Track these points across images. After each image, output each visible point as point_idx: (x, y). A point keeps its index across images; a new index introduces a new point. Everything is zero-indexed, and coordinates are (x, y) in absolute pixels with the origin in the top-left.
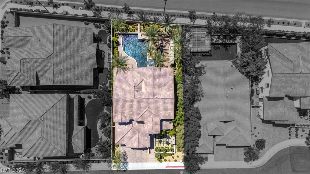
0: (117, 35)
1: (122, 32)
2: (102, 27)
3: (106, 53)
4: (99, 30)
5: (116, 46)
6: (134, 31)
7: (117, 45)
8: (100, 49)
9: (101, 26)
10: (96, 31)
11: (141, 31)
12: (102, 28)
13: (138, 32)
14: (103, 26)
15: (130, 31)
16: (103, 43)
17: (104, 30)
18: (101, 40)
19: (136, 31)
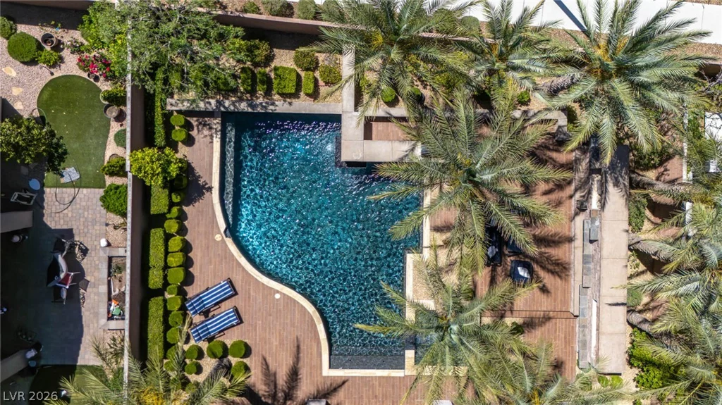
0: (177, 121)
1: (219, 103)
2: (66, 53)
3: (91, 253)
4: (42, 75)
5: (171, 205)
6: (315, 95)
7: (176, 199)
8: (52, 225)
9: (58, 47)
10: (19, 83)
11: (366, 97)
12: (71, 66)
13: (341, 102)
14: (77, 49)
15: (284, 96)
16: (75, 176)
17: (85, 75)
18: (62, 158)
19: (324, 90)
